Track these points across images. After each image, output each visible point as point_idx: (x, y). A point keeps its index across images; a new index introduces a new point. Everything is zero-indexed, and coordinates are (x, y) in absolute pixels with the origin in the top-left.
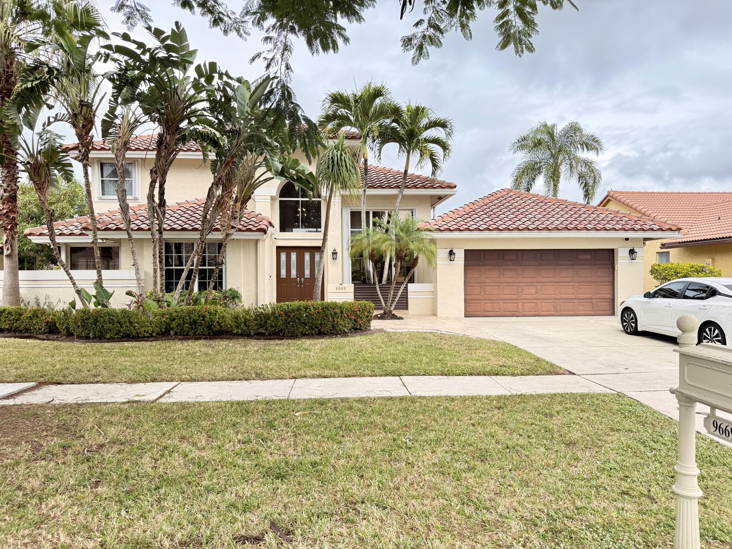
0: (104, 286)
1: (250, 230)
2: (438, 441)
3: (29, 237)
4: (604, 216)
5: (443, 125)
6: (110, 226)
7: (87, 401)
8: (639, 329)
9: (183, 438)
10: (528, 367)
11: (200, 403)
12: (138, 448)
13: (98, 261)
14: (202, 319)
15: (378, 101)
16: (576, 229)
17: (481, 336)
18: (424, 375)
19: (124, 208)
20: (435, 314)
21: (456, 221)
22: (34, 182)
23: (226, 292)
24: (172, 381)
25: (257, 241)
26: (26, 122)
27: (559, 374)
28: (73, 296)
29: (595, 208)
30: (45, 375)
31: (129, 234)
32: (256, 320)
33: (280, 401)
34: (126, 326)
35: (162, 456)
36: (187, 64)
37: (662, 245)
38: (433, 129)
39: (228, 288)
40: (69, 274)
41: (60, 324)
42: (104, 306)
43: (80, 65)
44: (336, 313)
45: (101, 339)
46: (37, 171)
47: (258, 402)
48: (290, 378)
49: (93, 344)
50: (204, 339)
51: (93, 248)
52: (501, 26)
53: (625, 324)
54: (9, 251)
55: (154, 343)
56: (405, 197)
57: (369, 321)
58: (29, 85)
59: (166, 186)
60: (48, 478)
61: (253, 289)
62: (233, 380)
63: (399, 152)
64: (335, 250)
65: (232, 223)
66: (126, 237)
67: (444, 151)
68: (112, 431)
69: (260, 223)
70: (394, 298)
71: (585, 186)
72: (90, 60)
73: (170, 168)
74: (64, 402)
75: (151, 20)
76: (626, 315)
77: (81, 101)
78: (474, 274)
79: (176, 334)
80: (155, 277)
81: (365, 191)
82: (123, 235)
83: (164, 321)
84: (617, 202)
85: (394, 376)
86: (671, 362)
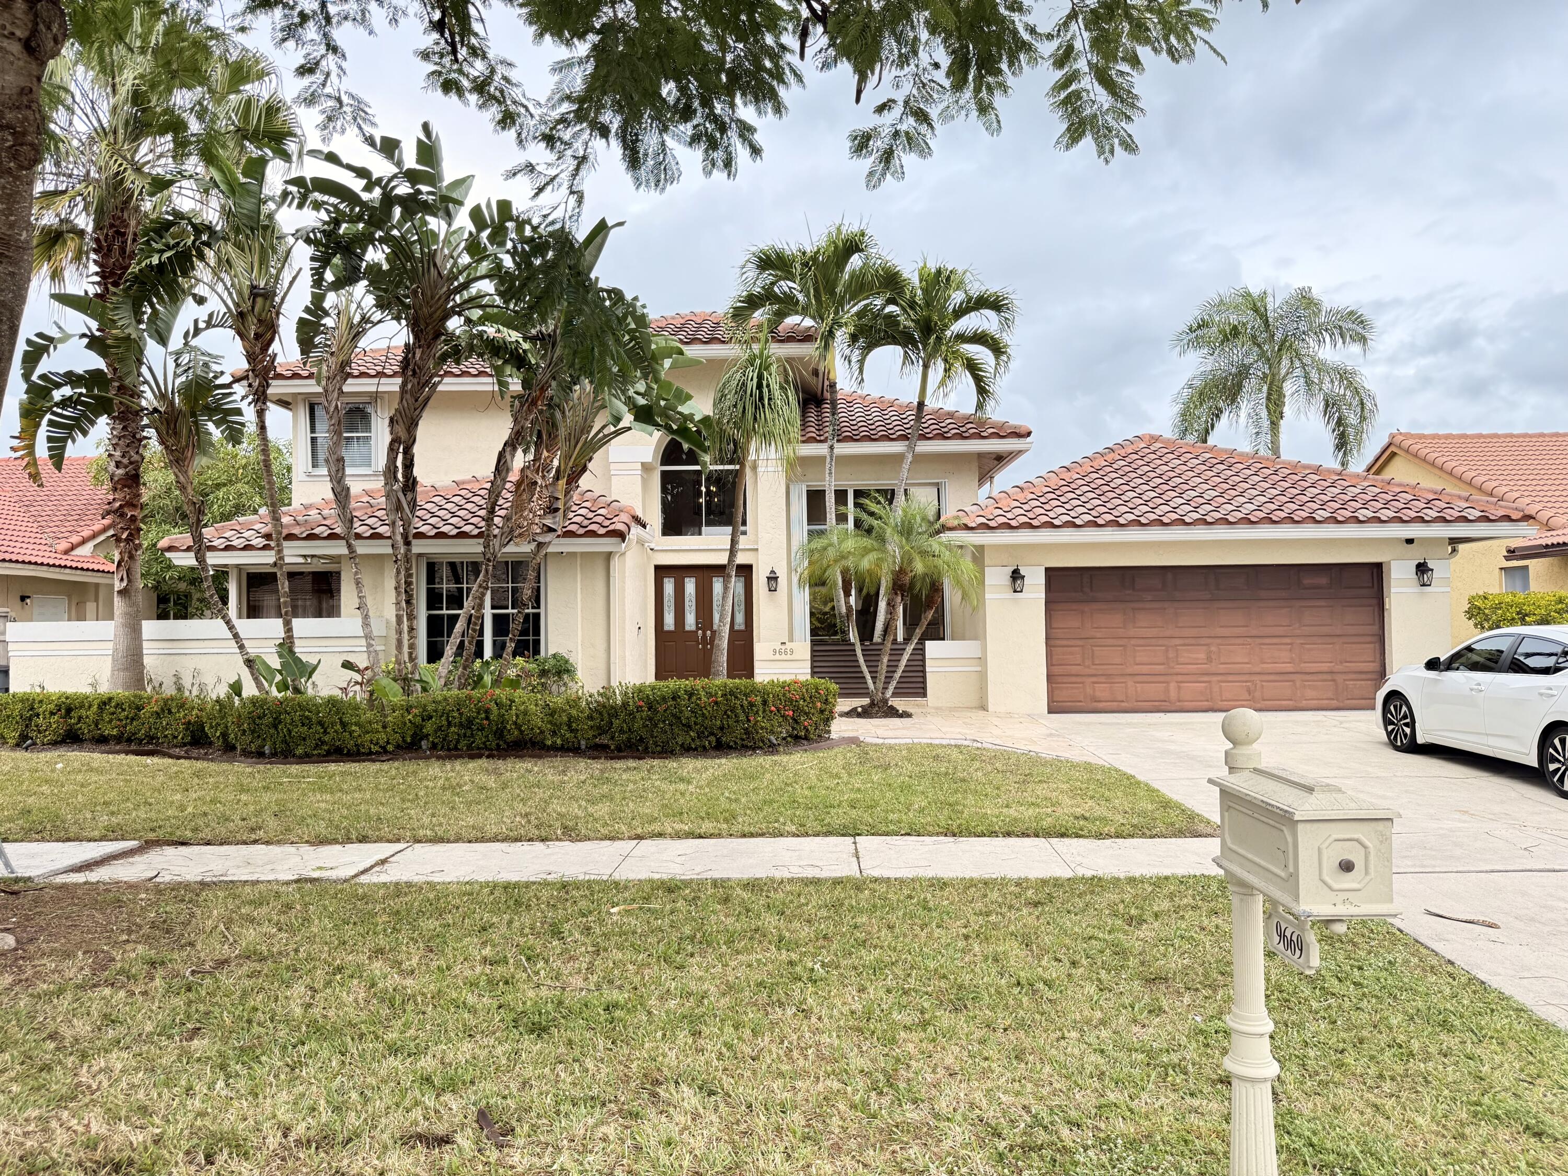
0: (296, 650)
1: (593, 534)
2: (877, 969)
3: (168, 555)
4: (1357, 491)
5: (995, 304)
6: (316, 531)
7: (222, 878)
8: (1420, 740)
9: (379, 952)
10: (1135, 821)
11: (432, 885)
12: (288, 968)
13: (285, 602)
14: (483, 716)
15: (856, 261)
16: (1290, 520)
17: (1066, 754)
18: (909, 834)
19: (342, 494)
20: (984, 708)
21: (1026, 507)
22: (167, 448)
23: (546, 660)
24: (398, 841)
25: (609, 556)
26: (153, 331)
27: (1200, 836)
28: (237, 670)
29: (1340, 474)
30: (160, 827)
31: (349, 546)
32: (590, 718)
33: (589, 884)
34: (336, 731)
35: (328, 984)
36: (451, 205)
37: (1509, 551)
38: (972, 314)
39: (551, 652)
40: (231, 627)
41: (211, 727)
42: (297, 690)
43: (250, 218)
44: (751, 705)
45: (286, 757)
46: (172, 426)
47: (546, 884)
48: (630, 838)
49: (269, 766)
50: (488, 757)
51: (275, 574)
52: (1066, 102)
53: (1390, 728)
54: (124, 584)
55: (385, 766)
56: (920, 459)
57: (827, 721)
58: (155, 260)
59: (416, 449)
60: (110, 1020)
61: (602, 655)
62: (517, 840)
63: (904, 363)
64: (773, 572)
65: (548, 522)
66: (345, 551)
67: (997, 358)
68: (250, 935)
69: (614, 520)
71: (1339, 422)
72: (272, 206)
73: (424, 415)
74: (179, 879)
75: (373, 124)
76: (1392, 708)
77: (253, 287)
78: (1069, 621)
79: (434, 747)
80: (400, 632)
81: (832, 448)
82: (339, 549)
83: (410, 721)
84: (1410, 457)
85: (843, 835)
86: (1466, 812)
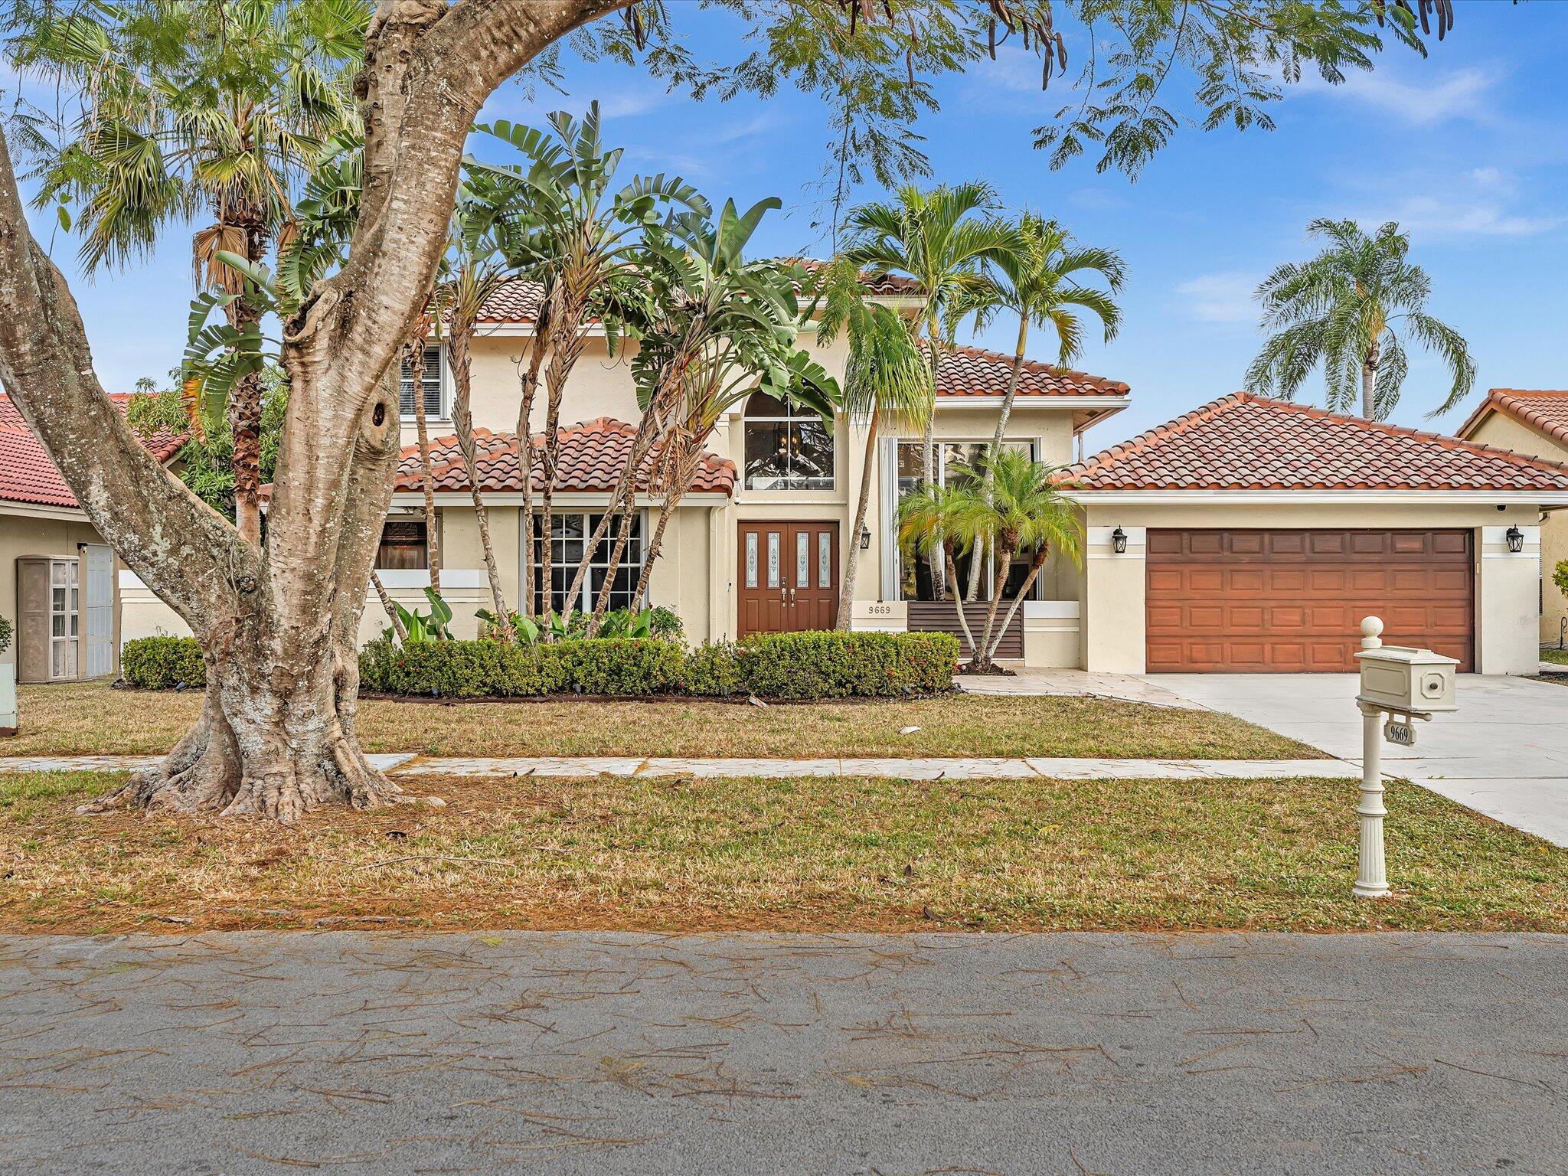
1: (696, 488)
10: (1254, 749)
16: (1385, 485)
18: (1066, 757)
19: (468, 449)
20: (1081, 668)
21: (1128, 467)
24: (633, 756)
25: (709, 510)
27: (1308, 758)
28: (384, 619)
31: (476, 499)
32: (731, 665)
34: (496, 674)
38: (1078, 271)
40: (374, 578)
45: (450, 698)
48: (829, 757)
56: (1018, 414)
57: (949, 674)
61: (701, 609)
69: (717, 474)
70: (995, 631)
78: (1168, 580)
79: (584, 690)
82: (459, 500)
83: (563, 667)
84: (1509, 416)
85: (1011, 757)
